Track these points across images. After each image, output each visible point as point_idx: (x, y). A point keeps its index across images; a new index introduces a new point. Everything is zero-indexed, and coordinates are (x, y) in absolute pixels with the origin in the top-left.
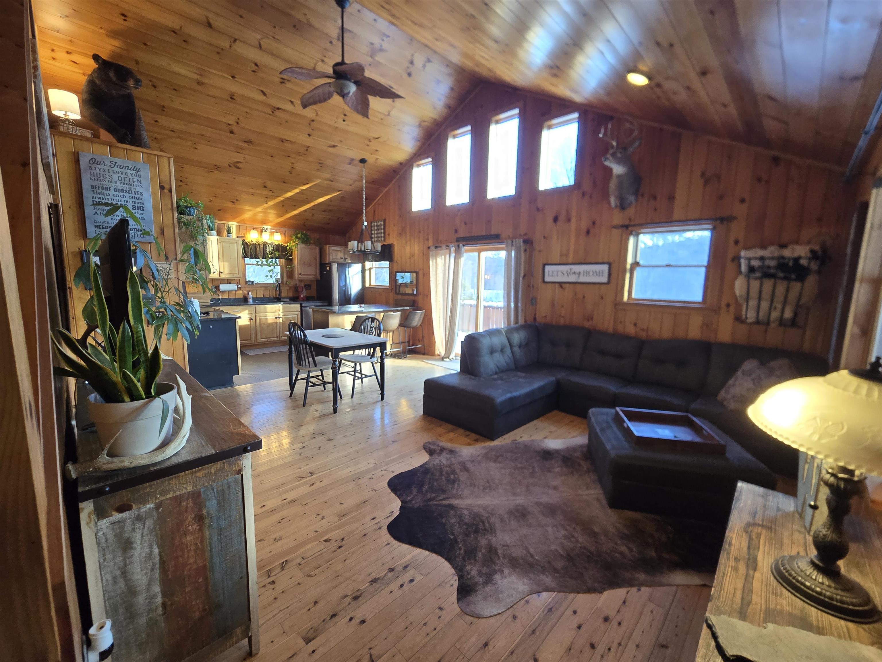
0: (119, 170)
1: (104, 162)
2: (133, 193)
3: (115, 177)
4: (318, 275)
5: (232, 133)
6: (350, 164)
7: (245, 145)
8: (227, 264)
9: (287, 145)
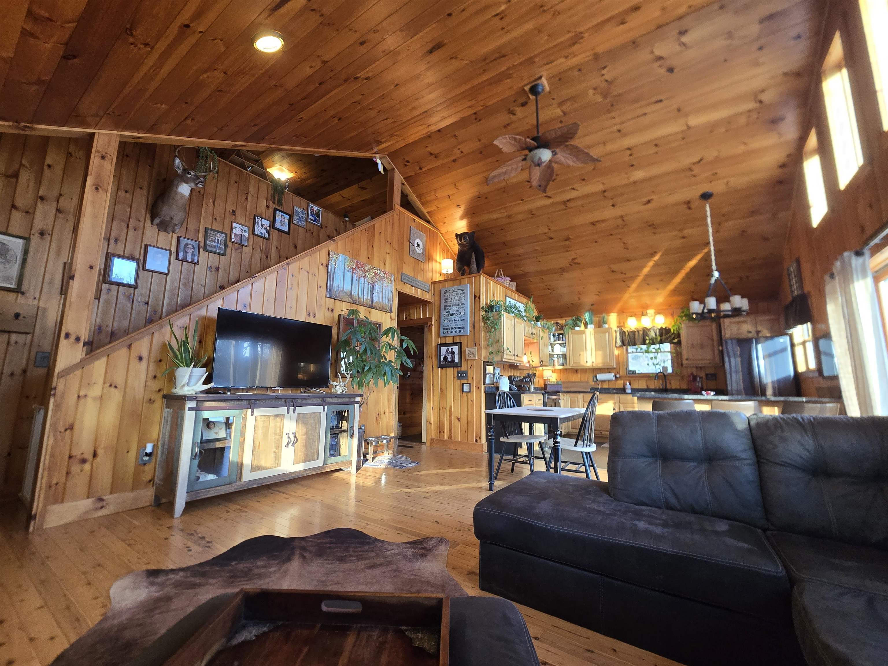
0: (455, 293)
1: (449, 291)
2: (460, 305)
3: (453, 297)
4: (717, 359)
5: (551, 238)
6: (689, 208)
7: (567, 243)
8: (600, 353)
9: (601, 226)
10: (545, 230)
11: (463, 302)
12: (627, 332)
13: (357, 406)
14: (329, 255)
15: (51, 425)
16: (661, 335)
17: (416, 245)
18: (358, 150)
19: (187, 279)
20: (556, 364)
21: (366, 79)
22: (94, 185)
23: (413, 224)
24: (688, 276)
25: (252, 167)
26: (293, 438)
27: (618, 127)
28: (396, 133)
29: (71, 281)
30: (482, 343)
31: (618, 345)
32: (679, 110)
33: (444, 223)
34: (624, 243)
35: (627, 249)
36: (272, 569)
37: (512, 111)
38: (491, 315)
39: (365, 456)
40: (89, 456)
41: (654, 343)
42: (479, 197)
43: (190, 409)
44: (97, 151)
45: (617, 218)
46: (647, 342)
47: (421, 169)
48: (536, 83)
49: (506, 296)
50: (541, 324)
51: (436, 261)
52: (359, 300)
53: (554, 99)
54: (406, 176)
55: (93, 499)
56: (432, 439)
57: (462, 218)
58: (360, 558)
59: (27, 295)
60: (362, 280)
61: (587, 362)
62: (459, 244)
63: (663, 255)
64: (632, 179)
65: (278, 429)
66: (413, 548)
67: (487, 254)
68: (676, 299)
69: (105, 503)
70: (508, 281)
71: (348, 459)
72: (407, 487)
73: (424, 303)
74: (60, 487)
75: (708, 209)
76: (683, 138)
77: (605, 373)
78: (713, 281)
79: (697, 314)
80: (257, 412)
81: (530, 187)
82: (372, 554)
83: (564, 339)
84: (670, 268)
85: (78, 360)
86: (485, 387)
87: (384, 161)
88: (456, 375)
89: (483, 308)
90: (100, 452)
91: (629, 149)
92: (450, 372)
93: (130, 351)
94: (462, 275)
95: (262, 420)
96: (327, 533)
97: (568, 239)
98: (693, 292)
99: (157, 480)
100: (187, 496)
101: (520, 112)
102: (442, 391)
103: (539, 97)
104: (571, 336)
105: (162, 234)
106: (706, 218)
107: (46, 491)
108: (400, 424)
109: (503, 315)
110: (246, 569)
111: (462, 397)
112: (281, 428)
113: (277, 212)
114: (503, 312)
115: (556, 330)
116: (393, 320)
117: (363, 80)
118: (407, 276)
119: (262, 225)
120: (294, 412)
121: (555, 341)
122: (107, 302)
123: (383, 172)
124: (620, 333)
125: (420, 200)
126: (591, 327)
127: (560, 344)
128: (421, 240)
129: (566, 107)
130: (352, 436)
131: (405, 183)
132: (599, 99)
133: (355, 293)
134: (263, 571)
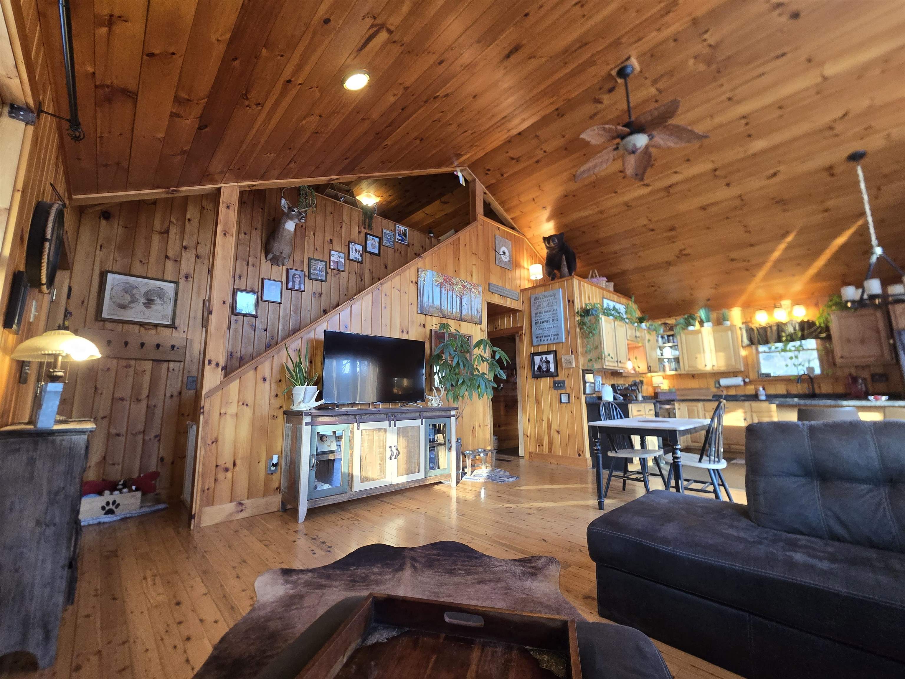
0: (546, 299)
1: (540, 297)
2: (553, 311)
3: (544, 304)
4: (888, 355)
5: (652, 230)
6: (832, 175)
7: (673, 233)
8: (722, 355)
9: (713, 210)
10: (645, 222)
11: (555, 308)
12: (755, 329)
13: (453, 419)
14: (418, 272)
15: (202, 438)
16: (802, 329)
17: (501, 253)
18: (439, 166)
19: (296, 305)
20: (667, 368)
21: (445, 96)
22: (222, 231)
23: (497, 232)
24: (836, 257)
25: (344, 197)
26: (395, 451)
27: (728, 95)
28: (477, 144)
29: (210, 315)
30: (580, 349)
31: (744, 345)
32: (809, 61)
33: (530, 227)
34: (745, 226)
35: (750, 232)
36: (387, 577)
37: (598, 99)
38: (587, 319)
39: (463, 470)
40: (230, 465)
41: (793, 340)
42: (566, 196)
43: (307, 424)
44: (224, 202)
45: (733, 198)
46: (784, 339)
47: (502, 175)
48: (623, 65)
49: (603, 298)
50: (646, 326)
51: (524, 268)
52: (449, 314)
53: (646, 78)
54: (488, 184)
55: (235, 503)
56: (530, 453)
57: (549, 220)
58: (469, 573)
59: (179, 329)
60: (450, 293)
61: (706, 365)
62: (548, 248)
63: (797, 235)
64: (750, 152)
65: (382, 443)
66: (522, 566)
67: (580, 255)
68: (819, 285)
69: (244, 507)
70: (604, 282)
71: (447, 472)
72: (509, 502)
73: (513, 312)
74: (211, 491)
75: (860, 171)
76: (818, 93)
77: (730, 377)
78: (874, 259)
79: (853, 302)
80: (363, 426)
81: (624, 178)
82: (481, 570)
83: (675, 340)
84: (809, 249)
85: (219, 383)
86: (586, 397)
87: (464, 173)
88: (552, 385)
89: (578, 313)
90: (238, 462)
91: (744, 117)
92: (546, 383)
93: (256, 374)
94: (553, 279)
95: (367, 433)
96: (434, 545)
97: (673, 229)
98: (844, 275)
99: (282, 488)
100: (308, 503)
101: (607, 99)
102: (538, 402)
103: (628, 80)
104: (683, 337)
105: (275, 267)
106: (858, 182)
107: (201, 495)
108: (495, 437)
109: (601, 318)
110: (363, 575)
111: (561, 409)
112: (384, 440)
113: (368, 236)
114: (601, 316)
115: (664, 331)
116: (483, 331)
117: (442, 98)
118: (495, 286)
119: (356, 250)
120: (395, 426)
121: (664, 343)
122: (236, 331)
123: (464, 185)
124: (747, 330)
125: (503, 207)
126: (708, 327)
127: (671, 347)
128: (507, 248)
129: (661, 85)
130: (450, 449)
131: (487, 192)
132: (702, 67)
133: (444, 307)
134: (379, 577)
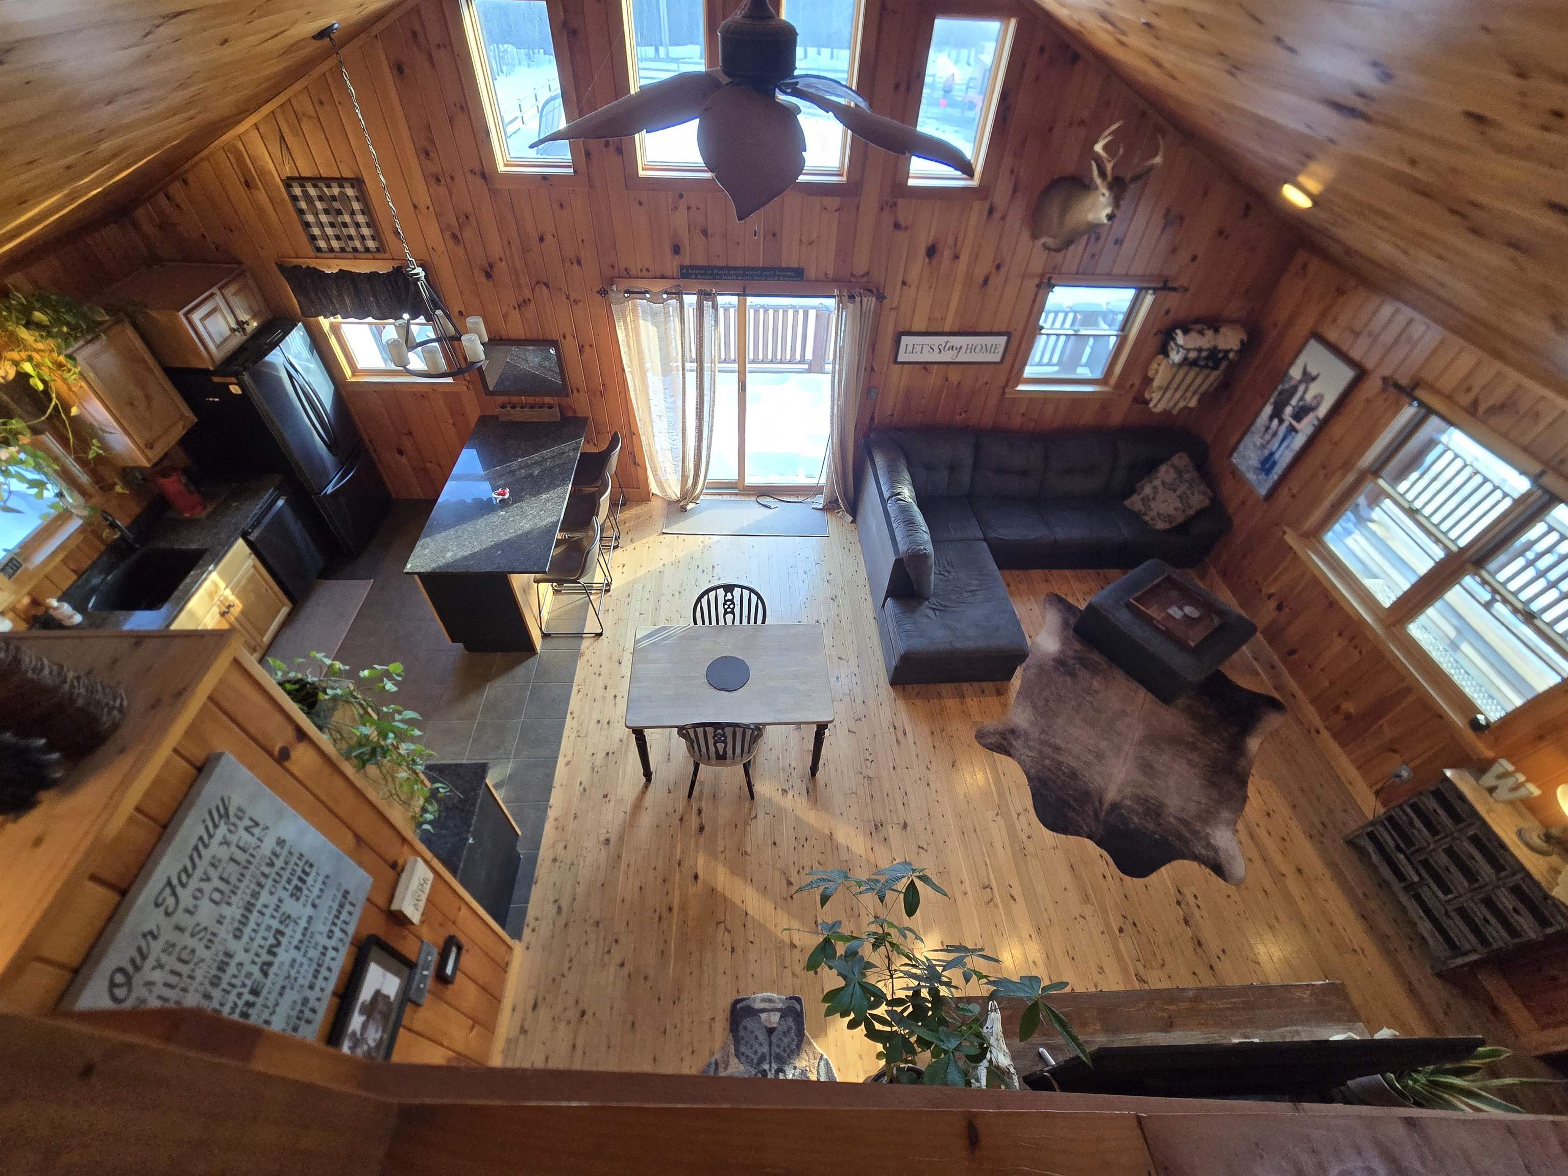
0: (194, 883)
1: (144, 936)
2: (267, 870)
3: (206, 913)
